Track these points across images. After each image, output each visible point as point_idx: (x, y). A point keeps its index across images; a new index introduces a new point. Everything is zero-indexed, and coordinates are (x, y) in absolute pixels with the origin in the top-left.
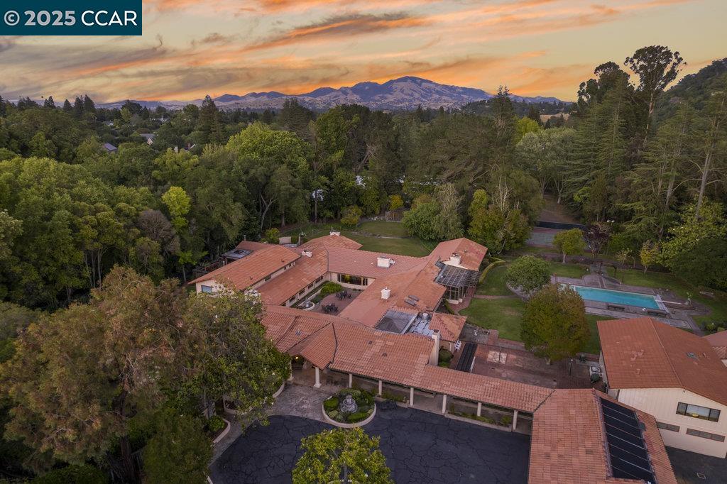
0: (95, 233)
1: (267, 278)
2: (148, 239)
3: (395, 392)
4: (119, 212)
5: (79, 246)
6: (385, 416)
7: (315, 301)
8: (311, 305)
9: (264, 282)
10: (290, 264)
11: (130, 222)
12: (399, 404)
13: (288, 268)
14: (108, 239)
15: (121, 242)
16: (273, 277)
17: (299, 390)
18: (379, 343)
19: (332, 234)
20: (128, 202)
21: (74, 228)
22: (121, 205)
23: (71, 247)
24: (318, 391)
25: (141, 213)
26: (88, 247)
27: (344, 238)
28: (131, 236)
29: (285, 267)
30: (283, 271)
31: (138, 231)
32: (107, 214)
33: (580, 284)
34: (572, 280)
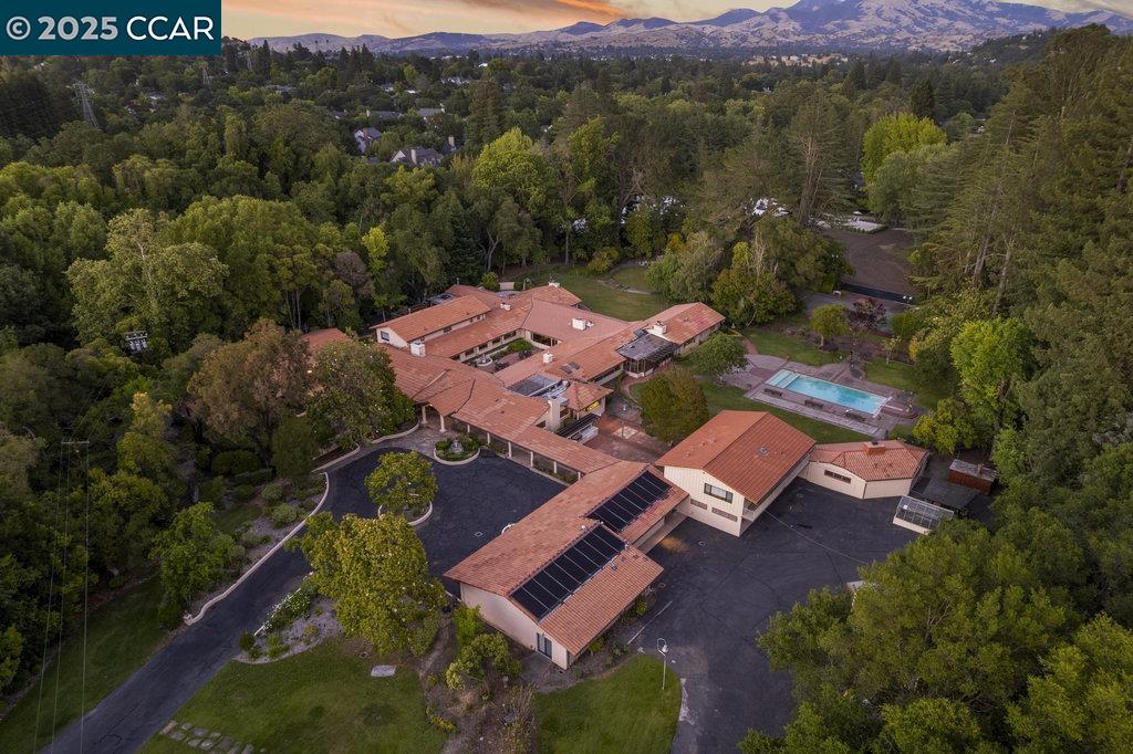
0: (289, 275)
1: (447, 329)
2: (340, 282)
3: (500, 444)
4: (315, 254)
5: (277, 285)
6: (482, 461)
7: (494, 358)
8: (488, 361)
9: (442, 333)
10: (478, 316)
11: (326, 263)
12: (499, 454)
13: (475, 320)
14: (301, 280)
15: (315, 284)
16: (454, 328)
17: (428, 432)
18: (504, 401)
19: (551, 284)
20: (328, 243)
21: (272, 269)
22: (320, 246)
23: (269, 286)
24: (442, 435)
25: (339, 255)
26: (285, 287)
27: (563, 290)
28: (325, 278)
29: (471, 319)
30: (468, 323)
31: (331, 273)
32: (303, 255)
33: (808, 374)
34: (805, 368)
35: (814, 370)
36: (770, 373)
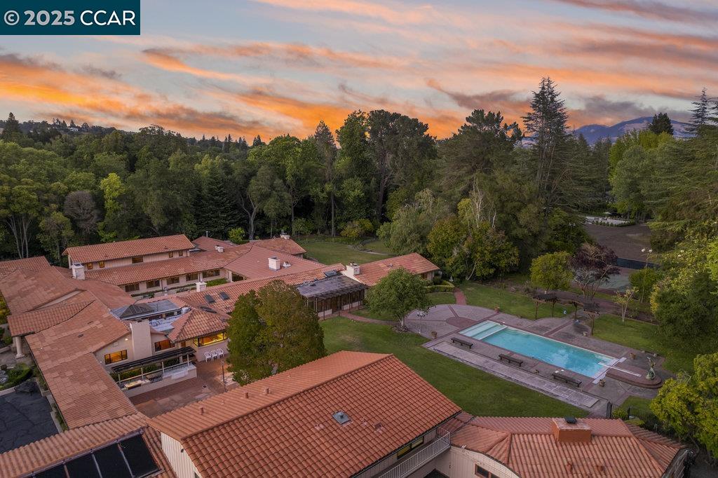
9: (129, 263)
10: (178, 252)
13: (175, 256)
16: (146, 260)
27: (291, 241)
29: (170, 254)
33: (517, 326)
34: (518, 320)
35: (527, 323)
36: (471, 323)
